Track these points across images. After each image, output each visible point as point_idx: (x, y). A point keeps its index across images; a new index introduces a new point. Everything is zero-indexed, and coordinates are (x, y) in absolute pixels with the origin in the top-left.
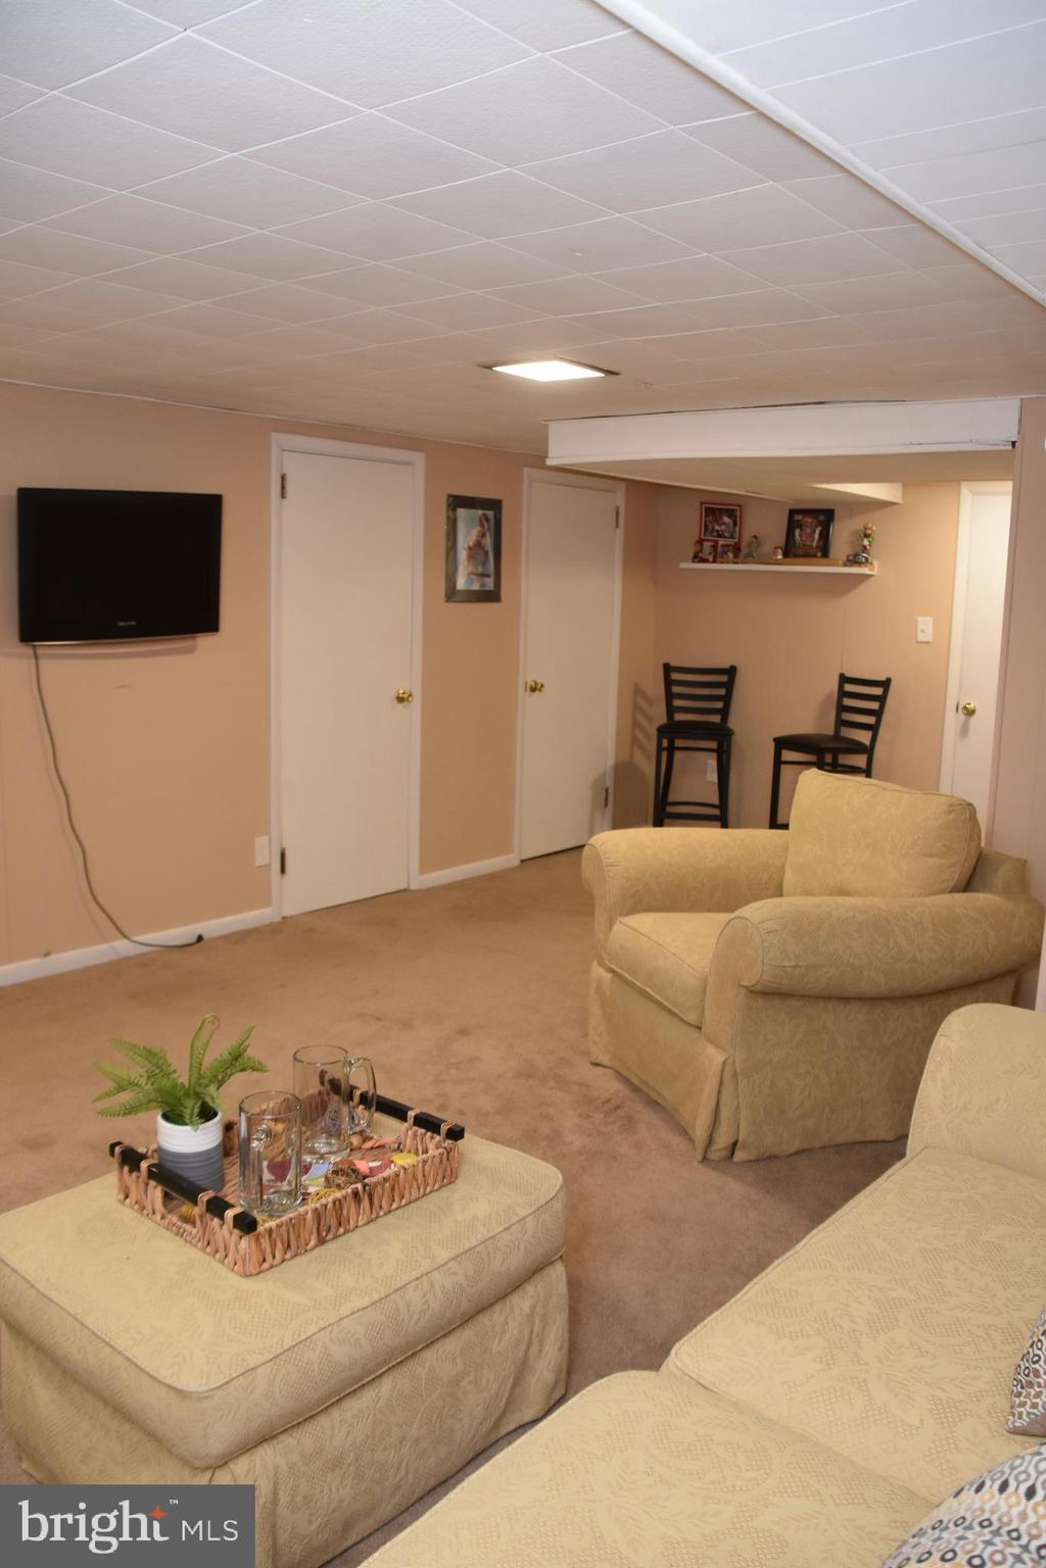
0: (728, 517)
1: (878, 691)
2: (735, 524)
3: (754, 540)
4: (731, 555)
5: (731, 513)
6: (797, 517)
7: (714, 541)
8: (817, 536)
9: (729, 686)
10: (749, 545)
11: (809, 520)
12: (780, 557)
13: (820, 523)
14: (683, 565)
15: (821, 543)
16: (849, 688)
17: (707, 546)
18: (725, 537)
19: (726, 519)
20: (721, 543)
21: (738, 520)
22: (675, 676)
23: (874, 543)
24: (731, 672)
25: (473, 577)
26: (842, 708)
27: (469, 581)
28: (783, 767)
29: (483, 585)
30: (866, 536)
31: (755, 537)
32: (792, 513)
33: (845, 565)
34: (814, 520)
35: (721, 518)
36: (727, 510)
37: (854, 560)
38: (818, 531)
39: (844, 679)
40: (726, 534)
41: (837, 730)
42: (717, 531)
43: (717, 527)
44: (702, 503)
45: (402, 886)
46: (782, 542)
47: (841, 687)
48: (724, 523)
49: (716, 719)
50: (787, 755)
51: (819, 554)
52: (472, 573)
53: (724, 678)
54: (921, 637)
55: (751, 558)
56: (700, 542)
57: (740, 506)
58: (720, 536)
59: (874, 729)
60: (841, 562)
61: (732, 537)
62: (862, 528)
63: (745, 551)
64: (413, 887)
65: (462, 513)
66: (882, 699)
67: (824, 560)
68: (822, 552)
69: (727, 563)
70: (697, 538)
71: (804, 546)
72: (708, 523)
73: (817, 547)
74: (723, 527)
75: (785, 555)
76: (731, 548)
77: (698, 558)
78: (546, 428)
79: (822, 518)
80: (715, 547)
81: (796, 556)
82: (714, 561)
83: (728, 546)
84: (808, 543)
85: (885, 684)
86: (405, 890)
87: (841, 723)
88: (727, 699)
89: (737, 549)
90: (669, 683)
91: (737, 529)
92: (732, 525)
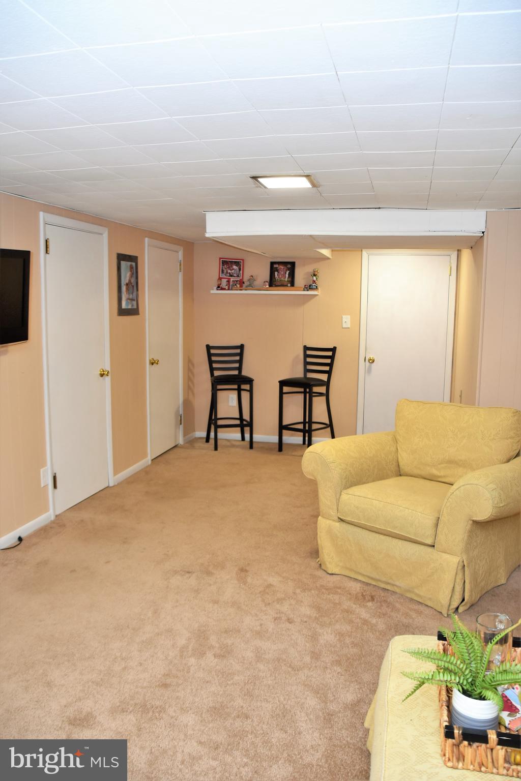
0: (236, 266)
1: (330, 354)
2: (240, 269)
3: (251, 277)
4: (238, 286)
5: (237, 264)
6: (276, 266)
7: (228, 278)
8: (287, 275)
9: (241, 355)
10: (249, 280)
11: (282, 267)
12: (268, 286)
13: (288, 269)
14: (212, 292)
15: (290, 279)
16: (309, 352)
17: (224, 282)
18: (234, 277)
19: (235, 267)
20: (232, 280)
21: (242, 267)
22: (212, 351)
23: (318, 279)
24: (242, 347)
25: (129, 301)
26: (306, 363)
27: (127, 304)
28: (284, 395)
29: (132, 306)
30: (315, 275)
31: (252, 276)
32: (272, 264)
33: (304, 290)
34: (285, 268)
35: (232, 266)
36: (235, 262)
37: (309, 287)
38: (287, 273)
39: (306, 348)
40: (235, 275)
41: (305, 375)
42: (230, 273)
43: (229, 271)
44: (220, 258)
45: (107, 485)
46: (268, 278)
47: (305, 352)
48: (233, 269)
49: (236, 372)
50: (285, 389)
51: (289, 285)
52: (128, 299)
53: (238, 351)
54: (344, 326)
55: (251, 286)
56: (220, 279)
57: (243, 260)
58: (231, 276)
59: (329, 373)
60: (302, 289)
61: (238, 276)
62: (312, 271)
63: (246, 283)
64: (111, 485)
65: (123, 263)
66: (332, 358)
67: (292, 288)
68: (290, 284)
69: (237, 290)
70: (218, 278)
71: (280, 281)
72: (224, 269)
73: (287, 281)
74: (233, 271)
75: (271, 285)
76: (238, 282)
77: (219, 287)
78: (205, 215)
79: (289, 266)
80: (228, 281)
81: (276, 286)
82: (229, 289)
83: (237, 281)
84: (282, 279)
85: (334, 350)
86: (107, 487)
87: (307, 371)
88: (240, 362)
89: (242, 283)
90: (210, 355)
91: (241, 272)
92: (238, 270)
